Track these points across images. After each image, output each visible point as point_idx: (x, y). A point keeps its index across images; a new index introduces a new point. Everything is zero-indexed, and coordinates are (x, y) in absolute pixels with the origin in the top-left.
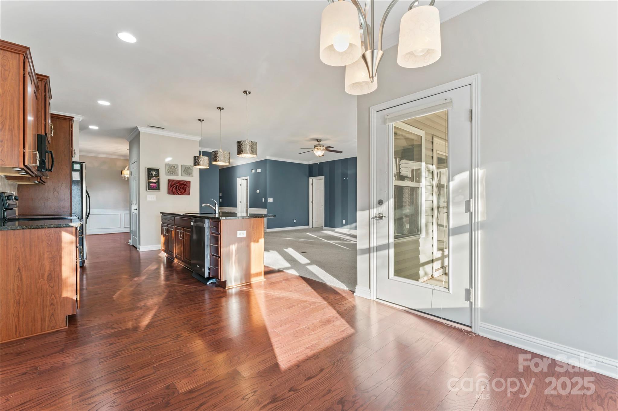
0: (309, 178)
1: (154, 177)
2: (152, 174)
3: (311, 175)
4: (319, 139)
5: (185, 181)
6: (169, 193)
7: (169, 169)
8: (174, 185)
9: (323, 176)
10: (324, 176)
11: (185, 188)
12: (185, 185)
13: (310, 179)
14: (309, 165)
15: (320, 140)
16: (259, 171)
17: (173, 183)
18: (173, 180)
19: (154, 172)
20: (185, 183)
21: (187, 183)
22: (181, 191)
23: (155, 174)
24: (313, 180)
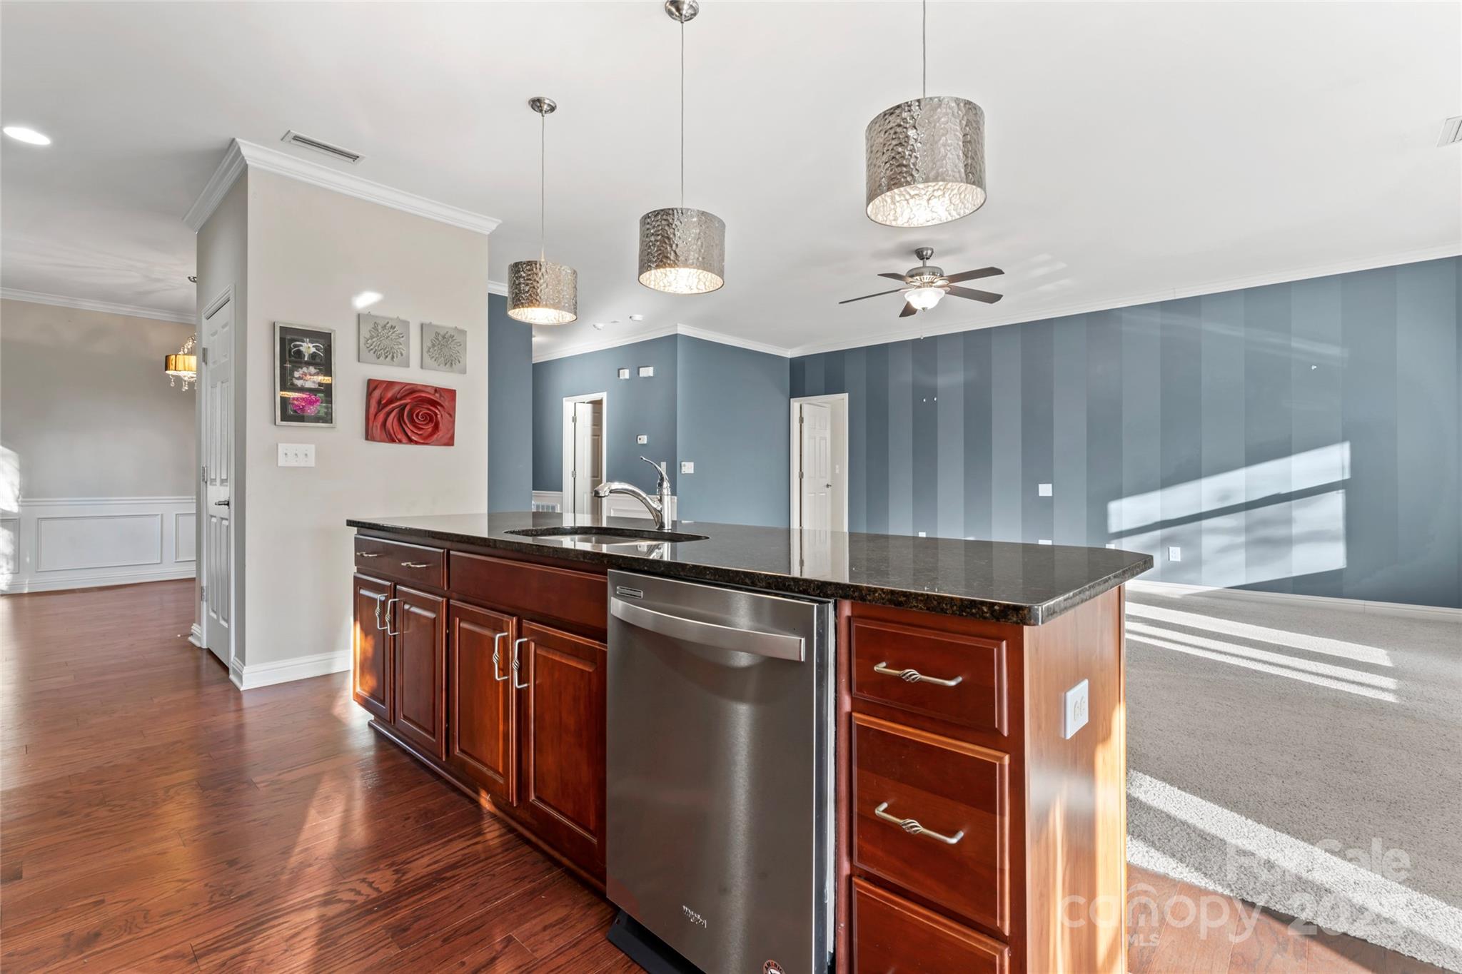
0: (792, 400)
1: (308, 364)
2: (299, 353)
3: (798, 390)
4: (927, 249)
5: (436, 390)
6: (369, 436)
7: (372, 337)
8: (391, 401)
9: (843, 392)
10: (847, 394)
11: (436, 414)
12: (434, 403)
13: (795, 404)
14: (791, 359)
15: (929, 252)
16: (647, 372)
17: (390, 395)
18: (390, 384)
19: (311, 345)
20: (436, 397)
21: (441, 396)
22: (420, 429)
23: (313, 356)
24: (805, 407)
